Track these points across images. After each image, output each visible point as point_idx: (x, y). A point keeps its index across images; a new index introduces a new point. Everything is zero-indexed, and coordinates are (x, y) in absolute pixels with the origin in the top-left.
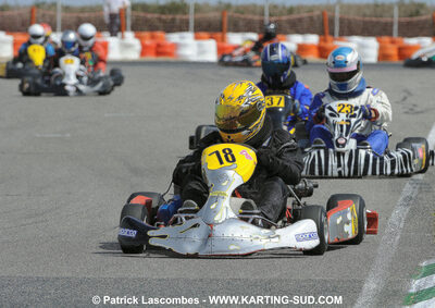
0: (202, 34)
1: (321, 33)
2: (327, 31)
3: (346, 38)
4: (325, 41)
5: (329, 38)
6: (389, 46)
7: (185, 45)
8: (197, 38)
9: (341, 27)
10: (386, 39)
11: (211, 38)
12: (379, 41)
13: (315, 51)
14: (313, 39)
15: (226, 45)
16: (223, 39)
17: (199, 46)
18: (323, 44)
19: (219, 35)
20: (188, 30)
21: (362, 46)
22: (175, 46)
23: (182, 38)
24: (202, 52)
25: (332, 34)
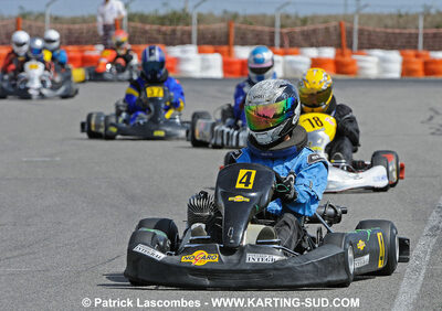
0: (206, 47)
1: (338, 46)
2: (344, 43)
3: (366, 51)
4: (342, 54)
5: (347, 51)
6: (414, 59)
7: (188, 60)
8: (200, 51)
9: (359, 39)
10: (411, 52)
11: (216, 51)
12: (402, 55)
13: (332, 66)
14: (329, 53)
15: (232, 59)
16: (230, 53)
17: (203, 60)
18: (340, 58)
19: (225, 48)
20: (190, 43)
21: (383, 61)
22: (177, 60)
23: (184, 52)
24: (206, 67)
25: (350, 46)
